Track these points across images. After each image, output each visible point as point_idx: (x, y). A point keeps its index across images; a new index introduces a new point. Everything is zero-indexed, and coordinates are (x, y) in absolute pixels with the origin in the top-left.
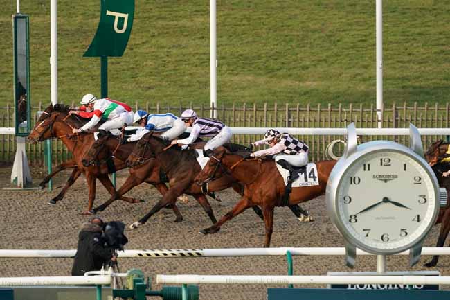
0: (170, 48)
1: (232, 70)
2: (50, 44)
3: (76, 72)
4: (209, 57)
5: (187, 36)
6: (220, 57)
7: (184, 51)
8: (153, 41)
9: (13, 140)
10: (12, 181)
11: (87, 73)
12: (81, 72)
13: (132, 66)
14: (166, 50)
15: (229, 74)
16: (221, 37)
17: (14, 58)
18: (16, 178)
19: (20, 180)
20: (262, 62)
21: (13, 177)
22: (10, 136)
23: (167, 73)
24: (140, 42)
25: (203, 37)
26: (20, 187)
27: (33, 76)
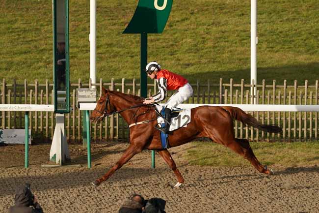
0: (209, 26)
1: (272, 48)
2: (89, 21)
3: (116, 49)
4: (250, 34)
5: (226, 13)
6: (259, 34)
7: (223, 28)
8: (193, 18)
9: (51, 117)
10: (51, 158)
11: (127, 50)
12: (120, 49)
13: (171, 43)
14: (205, 27)
15: (269, 51)
16: (261, 14)
17: (53, 35)
18: (55, 155)
19: (59, 158)
20: (302, 39)
21: (51, 155)
22: (49, 113)
23: (206, 50)
24: (179, 20)
25: (243, 14)
26: (59, 164)
27: (72, 53)
